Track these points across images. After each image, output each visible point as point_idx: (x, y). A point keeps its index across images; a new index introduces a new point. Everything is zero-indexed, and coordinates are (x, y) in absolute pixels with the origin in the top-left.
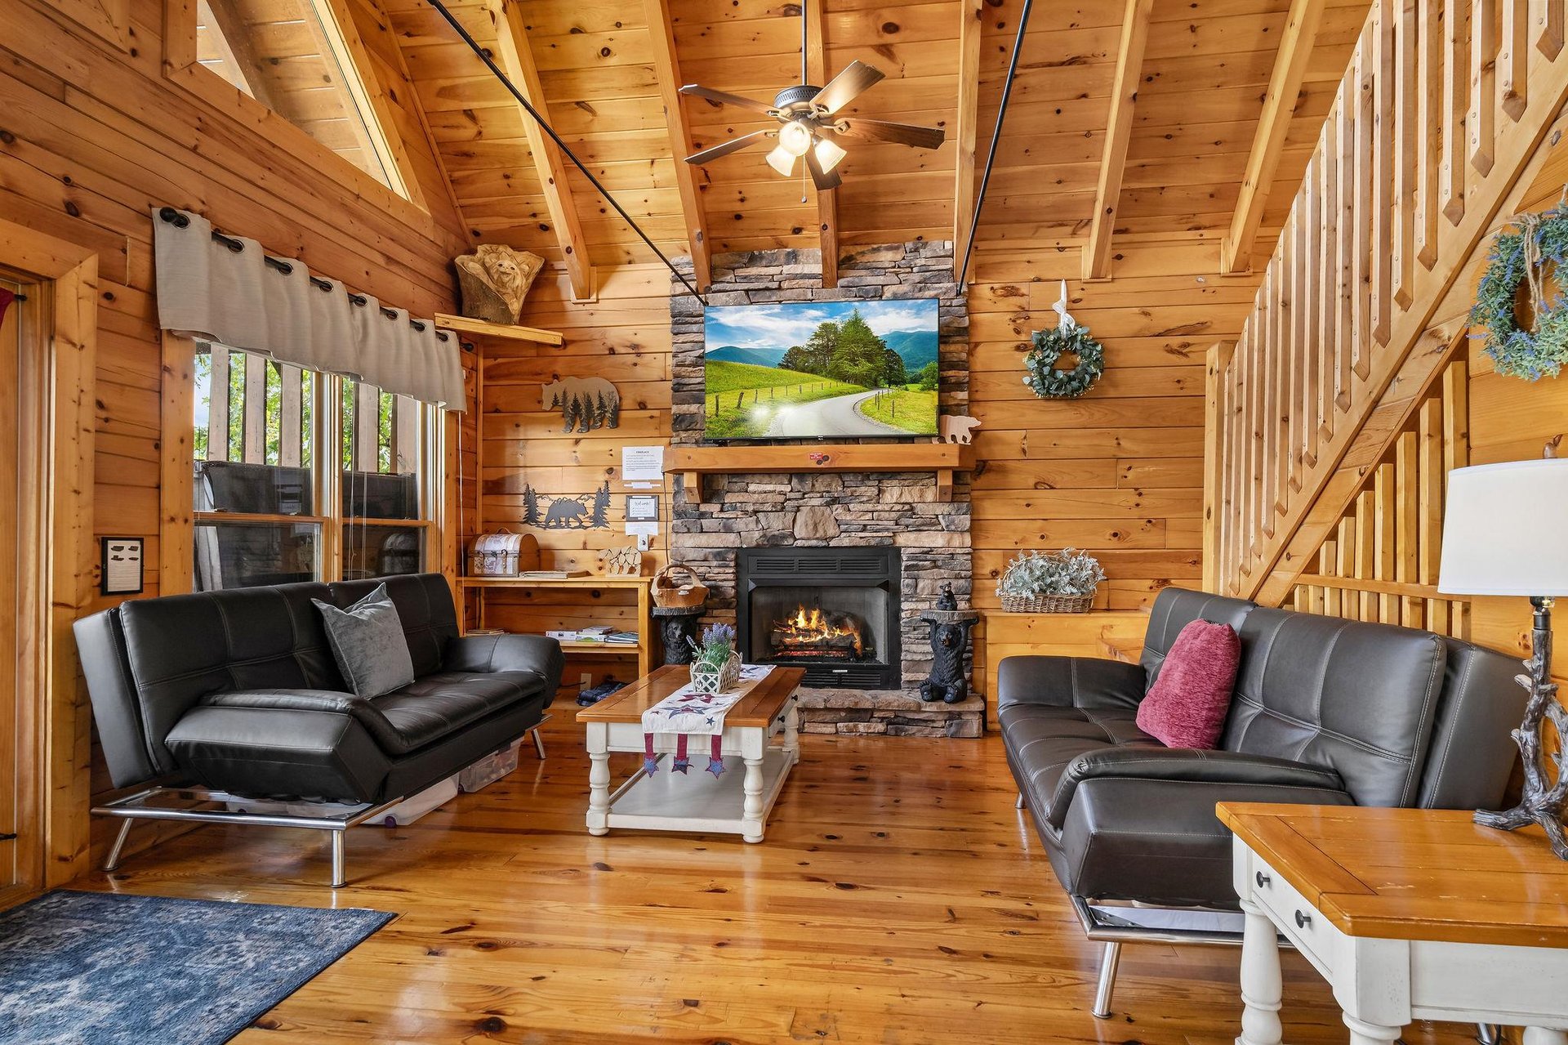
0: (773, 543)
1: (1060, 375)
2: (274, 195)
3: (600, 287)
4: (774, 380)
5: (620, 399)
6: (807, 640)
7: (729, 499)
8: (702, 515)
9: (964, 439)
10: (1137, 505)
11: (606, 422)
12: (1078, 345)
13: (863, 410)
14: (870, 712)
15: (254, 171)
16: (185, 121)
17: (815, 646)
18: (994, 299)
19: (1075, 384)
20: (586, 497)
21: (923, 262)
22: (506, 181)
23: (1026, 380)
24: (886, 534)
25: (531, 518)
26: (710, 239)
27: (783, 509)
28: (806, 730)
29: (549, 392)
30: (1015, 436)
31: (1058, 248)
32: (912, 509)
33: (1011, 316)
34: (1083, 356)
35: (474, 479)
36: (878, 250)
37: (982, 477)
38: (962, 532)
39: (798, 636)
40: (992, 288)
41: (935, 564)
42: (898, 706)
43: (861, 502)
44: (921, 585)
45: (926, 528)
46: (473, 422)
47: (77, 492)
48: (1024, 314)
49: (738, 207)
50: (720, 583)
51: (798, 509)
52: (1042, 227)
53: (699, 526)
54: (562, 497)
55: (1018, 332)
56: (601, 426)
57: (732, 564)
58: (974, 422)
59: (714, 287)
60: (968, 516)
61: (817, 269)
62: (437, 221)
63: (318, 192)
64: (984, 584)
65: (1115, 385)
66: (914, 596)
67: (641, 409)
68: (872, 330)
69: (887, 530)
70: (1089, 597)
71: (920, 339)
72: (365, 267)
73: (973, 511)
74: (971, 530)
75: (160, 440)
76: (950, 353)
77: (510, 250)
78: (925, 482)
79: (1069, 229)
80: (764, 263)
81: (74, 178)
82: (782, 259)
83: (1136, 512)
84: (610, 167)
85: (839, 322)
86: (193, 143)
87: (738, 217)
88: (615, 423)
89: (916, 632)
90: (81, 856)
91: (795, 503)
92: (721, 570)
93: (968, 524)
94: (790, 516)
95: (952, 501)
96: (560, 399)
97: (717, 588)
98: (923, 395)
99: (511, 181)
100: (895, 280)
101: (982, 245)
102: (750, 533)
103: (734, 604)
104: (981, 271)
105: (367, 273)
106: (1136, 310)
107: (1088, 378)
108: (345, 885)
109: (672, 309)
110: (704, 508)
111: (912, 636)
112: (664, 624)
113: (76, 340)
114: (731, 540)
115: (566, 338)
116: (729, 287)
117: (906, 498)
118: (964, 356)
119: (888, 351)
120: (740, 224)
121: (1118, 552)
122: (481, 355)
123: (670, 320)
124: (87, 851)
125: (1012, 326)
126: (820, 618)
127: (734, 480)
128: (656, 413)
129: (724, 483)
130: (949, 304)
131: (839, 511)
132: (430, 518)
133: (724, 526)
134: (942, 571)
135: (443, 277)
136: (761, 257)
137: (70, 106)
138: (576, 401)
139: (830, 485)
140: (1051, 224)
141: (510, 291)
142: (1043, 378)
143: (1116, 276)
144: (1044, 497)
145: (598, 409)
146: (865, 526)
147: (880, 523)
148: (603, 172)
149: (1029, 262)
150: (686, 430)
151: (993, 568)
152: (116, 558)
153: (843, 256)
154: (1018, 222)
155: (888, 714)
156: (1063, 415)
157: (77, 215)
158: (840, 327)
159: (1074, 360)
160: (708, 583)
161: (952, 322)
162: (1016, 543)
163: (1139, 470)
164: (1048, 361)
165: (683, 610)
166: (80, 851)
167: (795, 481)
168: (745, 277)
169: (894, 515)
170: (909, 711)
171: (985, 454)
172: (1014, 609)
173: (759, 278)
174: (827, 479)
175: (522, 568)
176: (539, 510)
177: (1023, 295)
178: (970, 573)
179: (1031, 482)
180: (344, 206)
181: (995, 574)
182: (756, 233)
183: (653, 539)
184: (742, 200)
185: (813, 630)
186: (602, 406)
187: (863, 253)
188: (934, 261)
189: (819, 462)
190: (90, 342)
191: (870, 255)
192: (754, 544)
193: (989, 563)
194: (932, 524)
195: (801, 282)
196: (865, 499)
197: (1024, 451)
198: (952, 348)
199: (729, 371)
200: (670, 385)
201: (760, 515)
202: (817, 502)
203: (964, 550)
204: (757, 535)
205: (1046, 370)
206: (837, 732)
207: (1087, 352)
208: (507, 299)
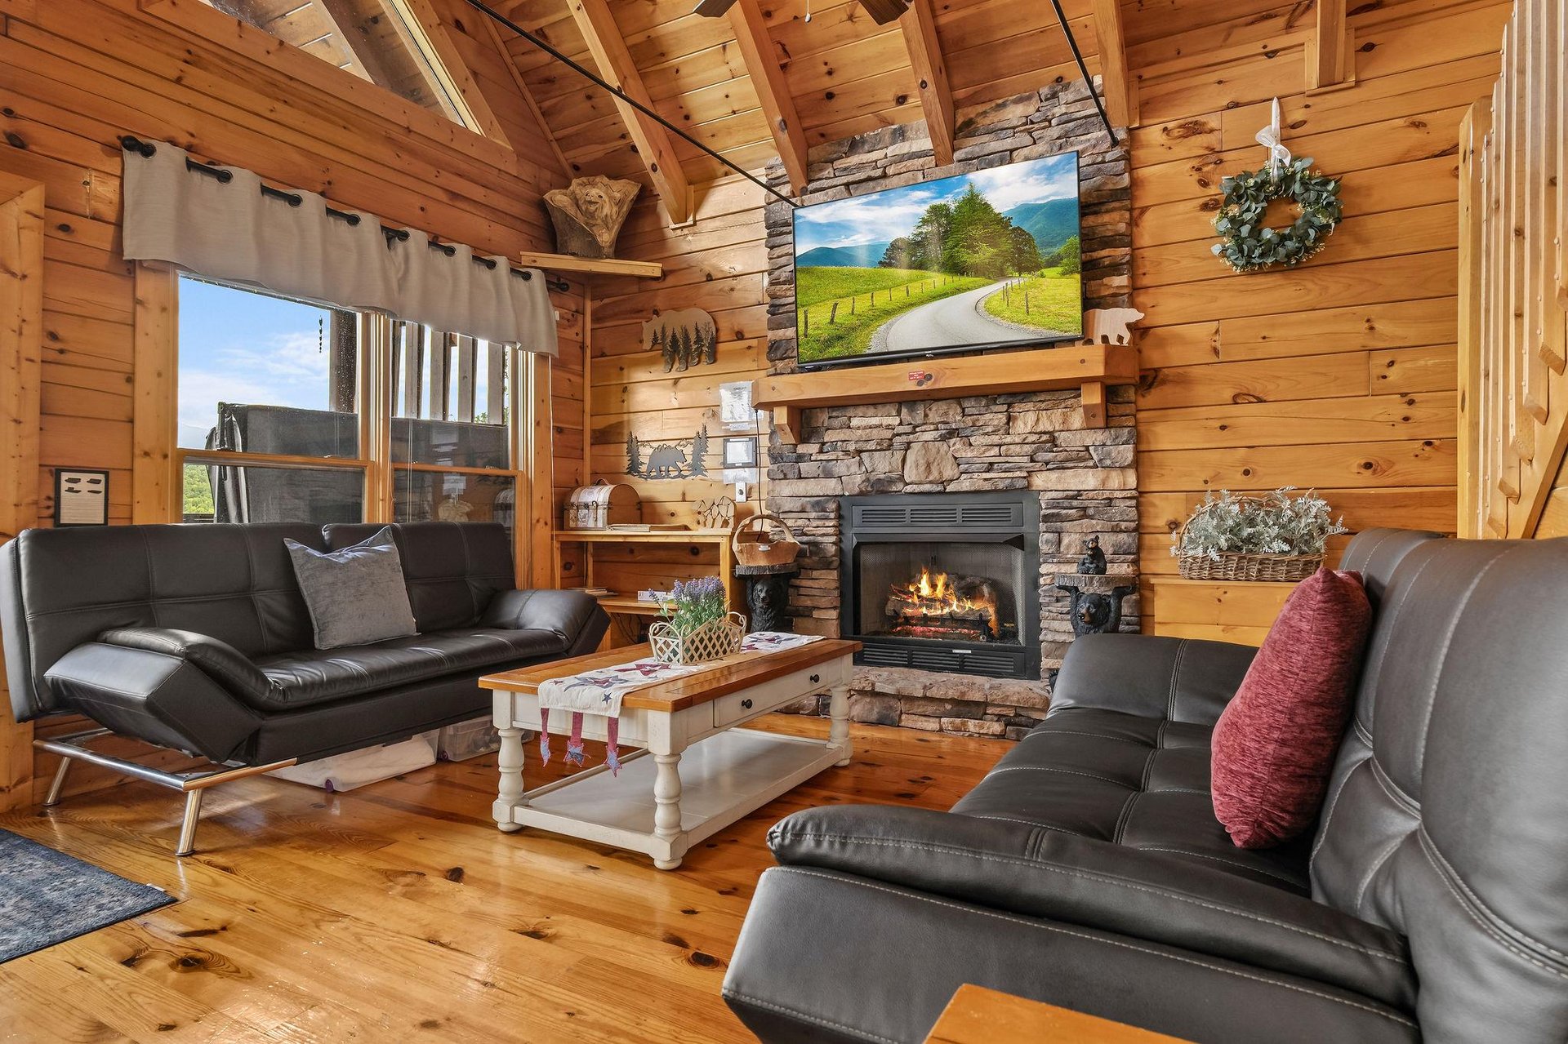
0: (879, 488)
1: (1267, 234)
2: (284, 126)
3: (698, 207)
4: (875, 282)
5: (717, 330)
6: (932, 613)
7: (829, 437)
8: (800, 458)
9: (1120, 339)
10: (1406, 419)
11: (703, 357)
12: (1297, 188)
13: (988, 310)
14: (984, 706)
15: (262, 104)
16: (168, 54)
17: (941, 620)
18: (1169, 143)
19: (1291, 245)
20: (684, 442)
21: (1063, 109)
22: (588, 104)
23: (1216, 249)
24: (1018, 474)
25: (633, 468)
26: (804, 130)
27: (888, 448)
28: (903, 724)
29: (650, 328)
30: (1202, 331)
31: (1266, 54)
32: (1053, 440)
33: (1196, 163)
34: (1307, 203)
35: (580, 428)
36: (1003, 105)
37: (1153, 390)
38: (1122, 468)
39: (921, 606)
40: (1165, 129)
41: (1084, 513)
42: (1018, 701)
43: (986, 434)
44: (1066, 541)
45: (1072, 465)
46: (580, 368)
47: (18, 422)
48: (1213, 158)
49: (827, 83)
50: (820, 539)
51: (908, 446)
52: (1236, 26)
53: (797, 471)
54: (661, 443)
55: (1204, 183)
56: (699, 362)
57: (832, 515)
58: (1134, 315)
59: (812, 186)
60: (1131, 447)
61: (926, 144)
62: (520, 155)
63: (353, 125)
64: (1158, 540)
65: (1362, 240)
66: (1057, 556)
67: (739, 339)
68: (993, 206)
69: (1020, 468)
70: (1315, 558)
71: (1055, 210)
72: (418, 202)
73: (1137, 439)
74: (1136, 464)
75: (133, 373)
76: (1104, 225)
77: (606, 180)
78: (1069, 402)
79: (1281, 22)
80: (866, 148)
81: (18, 110)
82: (887, 139)
83: (1402, 431)
84: (685, 62)
85: (951, 201)
86: (174, 74)
87: (830, 96)
88: (713, 357)
89: (1059, 604)
90: (19, 787)
91: (904, 439)
92: (820, 523)
93: (1130, 456)
94: (899, 455)
95: (1107, 427)
96: (659, 336)
97: (815, 544)
98: (1064, 281)
99: (595, 101)
100: (1027, 139)
101: (1148, 73)
102: (851, 477)
103: (836, 564)
104: (1145, 108)
105: (422, 209)
106: (1400, 122)
107: (1312, 232)
108: (192, 853)
109: (767, 220)
110: (802, 449)
111: (1054, 610)
112: (750, 585)
113: (16, 268)
114: (831, 487)
115: (665, 269)
116: (825, 183)
117: (1045, 425)
118: (1122, 227)
119: (1014, 229)
120: (835, 104)
121: (1373, 491)
122: (589, 296)
123: (764, 233)
124: (29, 783)
125: (1196, 176)
126: (947, 586)
127: (834, 414)
128: (754, 343)
129: (823, 418)
130: (1100, 159)
131: (958, 446)
132: (521, 468)
133: (824, 471)
134: (1094, 522)
135: (532, 214)
136: (863, 141)
137: (13, 39)
138: (674, 336)
139: (946, 414)
140: (1250, 19)
141: (599, 221)
142: (1239, 242)
143: (1363, 77)
144: (1247, 412)
145: (695, 343)
146: (991, 464)
147: (1010, 459)
148: (677, 71)
149: (1220, 82)
150: (782, 359)
151: (1171, 518)
152: (70, 490)
153: (960, 121)
154: (1198, 26)
155: (1005, 711)
156: (1277, 292)
157: (23, 146)
158: (953, 207)
159: (1293, 212)
160: (805, 539)
161: (1104, 184)
162: (1206, 482)
163: (1408, 365)
164: (1248, 216)
165: (764, 568)
166: (22, 780)
167: (904, 411)
168: (845, 169)
169: (1027, 449)
170: (1033, 708)
171: (1155, 358)
172: (1194, 574)
173: (861, 167)
174: (942, 406)
175: (611, 520)
176: (642, 459)
177: (1211, 131)
178: (1133, 525)
179: (1228, 394)
180: (389, 140)
181: (1174, 525)
182: (854, 113)
183: (751, 489)
184: (830, 73)
185: (939, 600)
186: (699, 340)
187: (984, 114)
188: (1078, 105)
189: (920, 383)
190: (35, 271)
191: (994, 114)
192: (856, 490)
193: (1163, 510)
194: (1081, 458)
195: (909, 163)
196: (990, 429)
197: (1216, 351)
198: (1106, 218)
199: (819, 278)
200: (767, 307)
201: (864, 456)
202: (929, 436)
203: (1124, 494)
204: (859, 479)
205: (1245, 230)
206: (941, 730)
207: (1312, 195)
208: (596, 230)
